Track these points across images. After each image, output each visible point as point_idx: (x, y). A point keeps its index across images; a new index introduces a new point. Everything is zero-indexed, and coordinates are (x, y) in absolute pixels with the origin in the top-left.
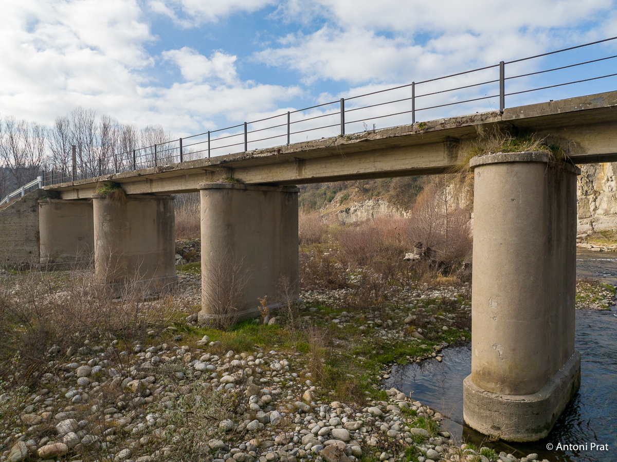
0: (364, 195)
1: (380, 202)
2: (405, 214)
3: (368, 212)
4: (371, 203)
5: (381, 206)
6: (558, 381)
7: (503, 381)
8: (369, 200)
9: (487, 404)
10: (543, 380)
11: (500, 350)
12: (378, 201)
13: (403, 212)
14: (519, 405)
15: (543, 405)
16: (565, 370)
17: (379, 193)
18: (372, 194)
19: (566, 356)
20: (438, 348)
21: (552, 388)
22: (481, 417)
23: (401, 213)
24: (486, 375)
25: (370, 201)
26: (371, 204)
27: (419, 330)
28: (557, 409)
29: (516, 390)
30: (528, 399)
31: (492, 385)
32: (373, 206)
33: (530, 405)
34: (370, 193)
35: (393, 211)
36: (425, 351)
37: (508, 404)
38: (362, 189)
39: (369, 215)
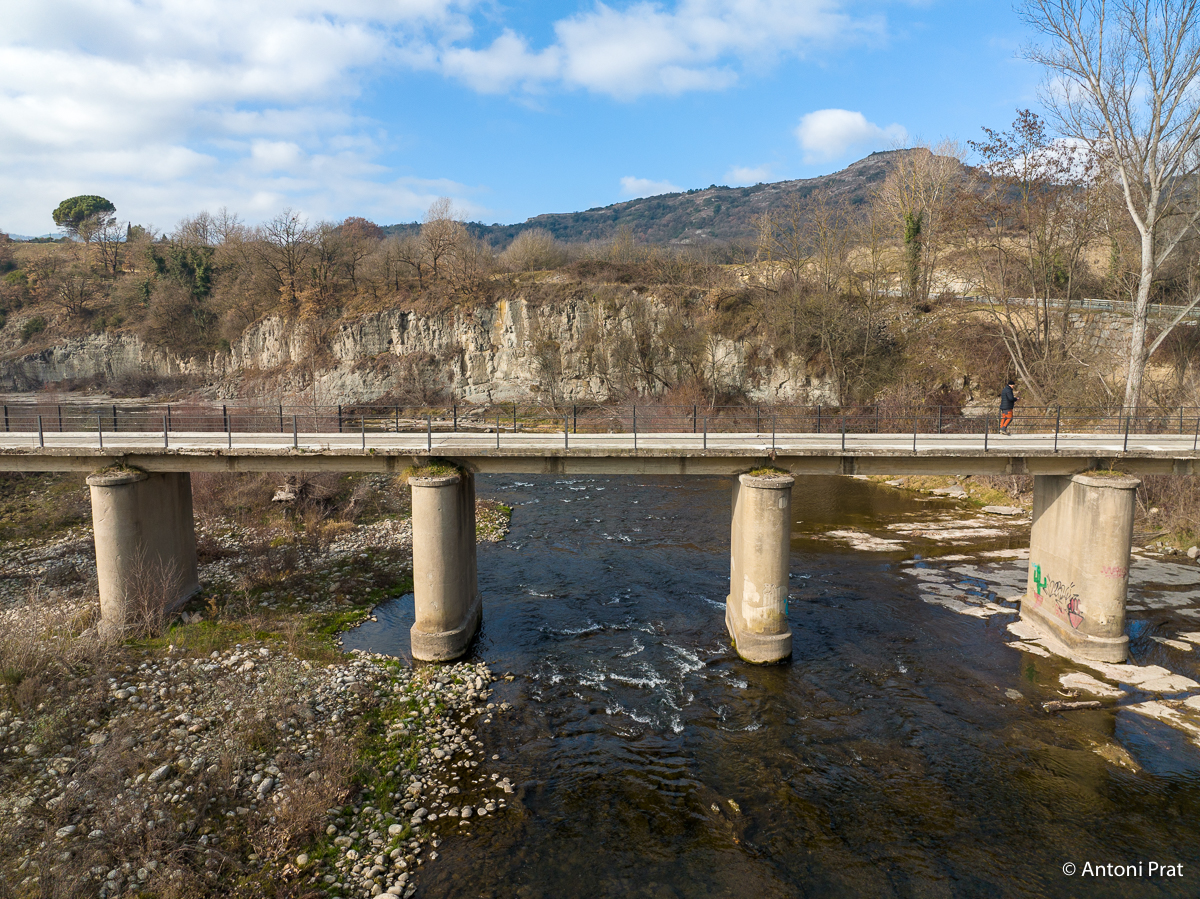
0: (83, 323)
1: (123, 339)
2: (182, 365)
3: (97, 360)
4: (102, 340)
5: (127, 347)
6: (469, 617)
7: (438, 624)
8: (99, 334)
9: (430, 641)
10: (462, 618)
11: (436, 604)
12: (119, 337)
13: (178, 362)
14: (450, 637)
15: (462, 633)
16: (473, 609)
17: (120, 321)
18: (104, 322)
19: (473, 598)
20: (369, 610)
21: (466, 622)
22: (426, 651)
23: (173, 362)
24: (428, 623)
25: (101, 337)
26: (102, 342)
27: (348, 597)
28: (469, 635)
29: (446, 629)
30: (453, 632)
31: (432, 628)
32: (108, 348)
33: (455, 635)
34: (99, 319)
35: (156, 358)
36: (361, 615)
37: (443, 638)
38: (77, 309)
39: (99, 365)
